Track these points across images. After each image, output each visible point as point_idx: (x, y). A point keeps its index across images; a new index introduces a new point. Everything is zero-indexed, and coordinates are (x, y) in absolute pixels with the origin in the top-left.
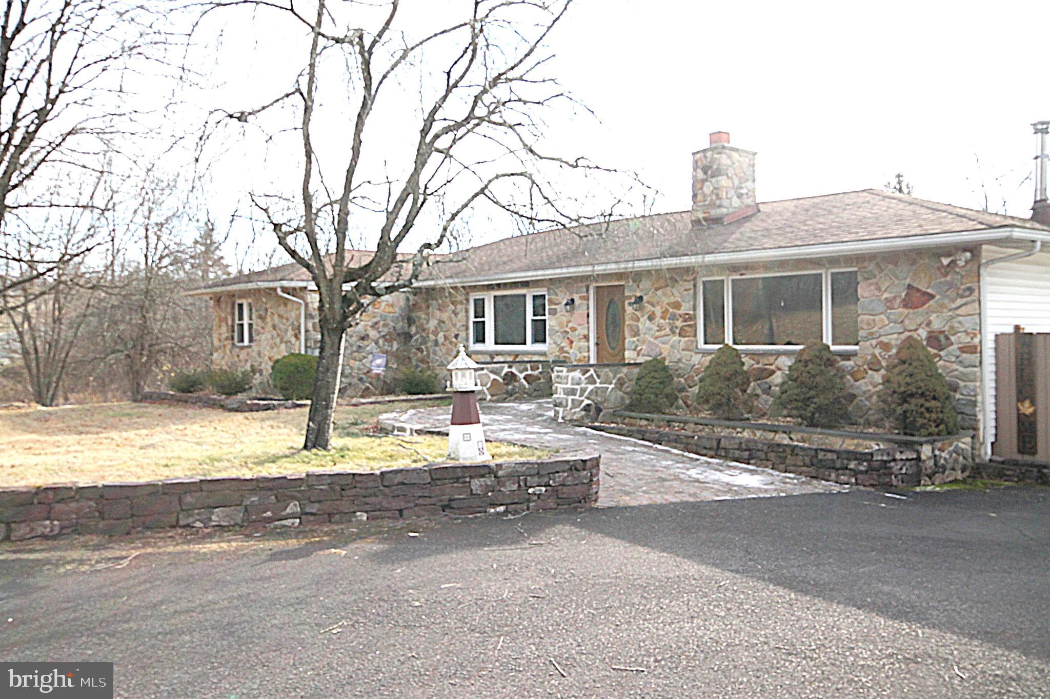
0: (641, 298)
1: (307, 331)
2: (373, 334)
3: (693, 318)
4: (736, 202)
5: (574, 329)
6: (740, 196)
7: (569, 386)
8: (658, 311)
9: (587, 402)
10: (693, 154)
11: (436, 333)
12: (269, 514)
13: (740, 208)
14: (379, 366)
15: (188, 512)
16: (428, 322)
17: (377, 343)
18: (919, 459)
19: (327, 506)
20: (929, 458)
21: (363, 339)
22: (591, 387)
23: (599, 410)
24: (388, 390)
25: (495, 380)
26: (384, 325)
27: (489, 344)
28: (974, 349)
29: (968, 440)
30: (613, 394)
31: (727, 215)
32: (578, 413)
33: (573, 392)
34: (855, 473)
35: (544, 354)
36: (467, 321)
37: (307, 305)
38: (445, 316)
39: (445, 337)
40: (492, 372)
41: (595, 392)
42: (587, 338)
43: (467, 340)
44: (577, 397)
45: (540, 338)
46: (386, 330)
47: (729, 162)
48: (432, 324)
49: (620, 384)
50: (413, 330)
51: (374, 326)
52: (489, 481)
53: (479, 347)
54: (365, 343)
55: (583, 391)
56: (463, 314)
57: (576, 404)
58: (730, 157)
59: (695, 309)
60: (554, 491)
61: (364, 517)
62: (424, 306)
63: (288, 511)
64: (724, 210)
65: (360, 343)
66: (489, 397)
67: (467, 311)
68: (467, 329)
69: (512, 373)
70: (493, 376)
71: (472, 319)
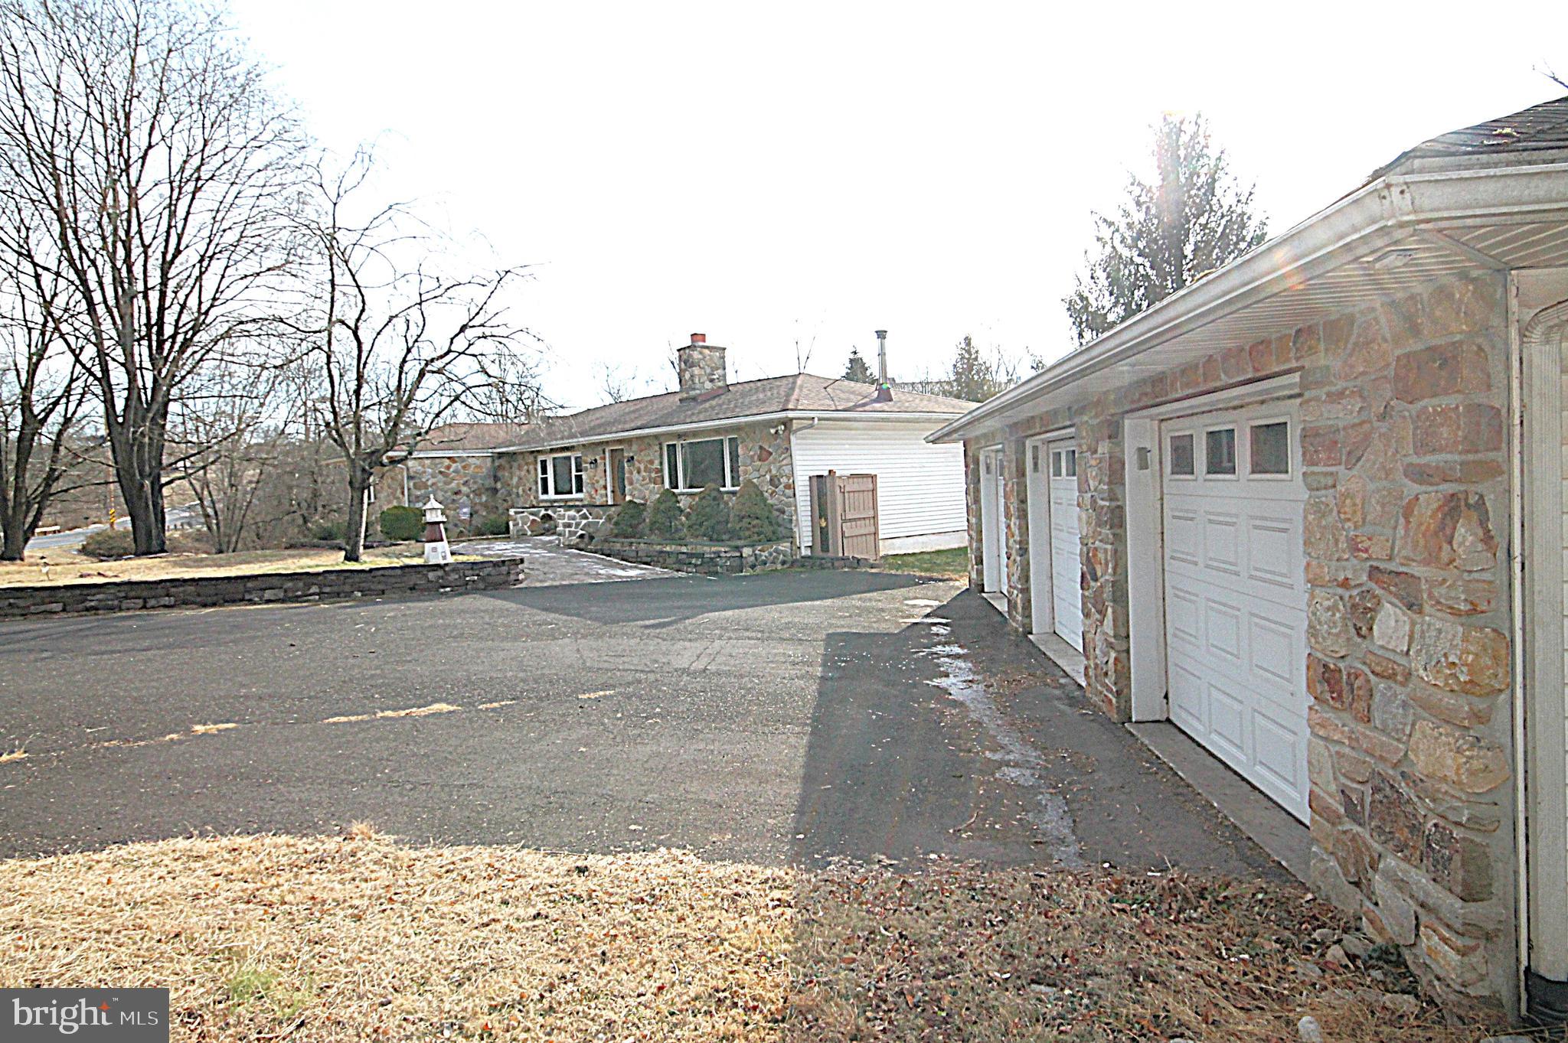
0: (632, 458)
1: (409, 489)
2: (465, 489)
3: (661, 470)
4: (708, 385)
5: (598, 482)
6: (712, 381)
7: (566, 521)
8: (642, 467)
9: (581, 532)
10: (679, 350)
11: (517, 488)
12: (299, 593)
13: (712, 389)
14: (465, 513)
15: (249, 592)
16: (511, 479)
17: (468, 496)
18: (741, 556)
19: (335, 589)
20: (750, 556)
21: (456, 493)
22: (584, 522)
23: (592, 538)
24: (480, 533)
25: (534, 520)
26: (475, 483)
27: (551, 495)
28: (791, 487)
29: (789, 544)
30: (603, 528)
31: (700, 395)
32: (574, 540)
33: (569, 525)
34: (696, 566)
35: (581, 500)
36: (537, 476)
37: (408, 469)
38: (523, 473)
39: (524, 491)
40: (532, 514)
41: (588, 525)
42: (605, 487)
43: (537, 491)
44: (573, 529)
45: (579, 490)
46: (475, 487)
47: (700, 356)
48: (515, 480)
49: (609, 519)
50: (499, 485)
51: (465, 483)
52: (440, 573)
53: (545, 497)
54: (459, 496)
55: (578, 525)
56: (532, 472)
57: (571, 534)
58: (701, 353)
59: (661, 463)
60: (482, 579)
61: (359, 594)
62: (507, 466)
63: (311, 591)
64: (698, 392)
65: (455, 497)
66: (529, 533)
67: (536, 470)
68: (537, 483)
69: (548, 515)
70: (532, 517)
71: (540, 476)
